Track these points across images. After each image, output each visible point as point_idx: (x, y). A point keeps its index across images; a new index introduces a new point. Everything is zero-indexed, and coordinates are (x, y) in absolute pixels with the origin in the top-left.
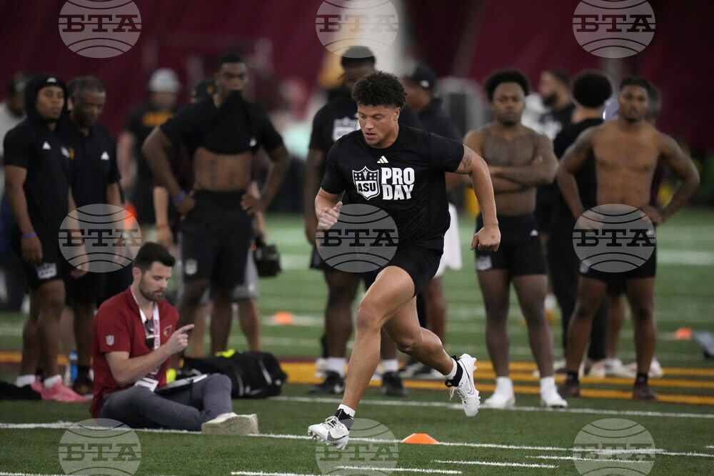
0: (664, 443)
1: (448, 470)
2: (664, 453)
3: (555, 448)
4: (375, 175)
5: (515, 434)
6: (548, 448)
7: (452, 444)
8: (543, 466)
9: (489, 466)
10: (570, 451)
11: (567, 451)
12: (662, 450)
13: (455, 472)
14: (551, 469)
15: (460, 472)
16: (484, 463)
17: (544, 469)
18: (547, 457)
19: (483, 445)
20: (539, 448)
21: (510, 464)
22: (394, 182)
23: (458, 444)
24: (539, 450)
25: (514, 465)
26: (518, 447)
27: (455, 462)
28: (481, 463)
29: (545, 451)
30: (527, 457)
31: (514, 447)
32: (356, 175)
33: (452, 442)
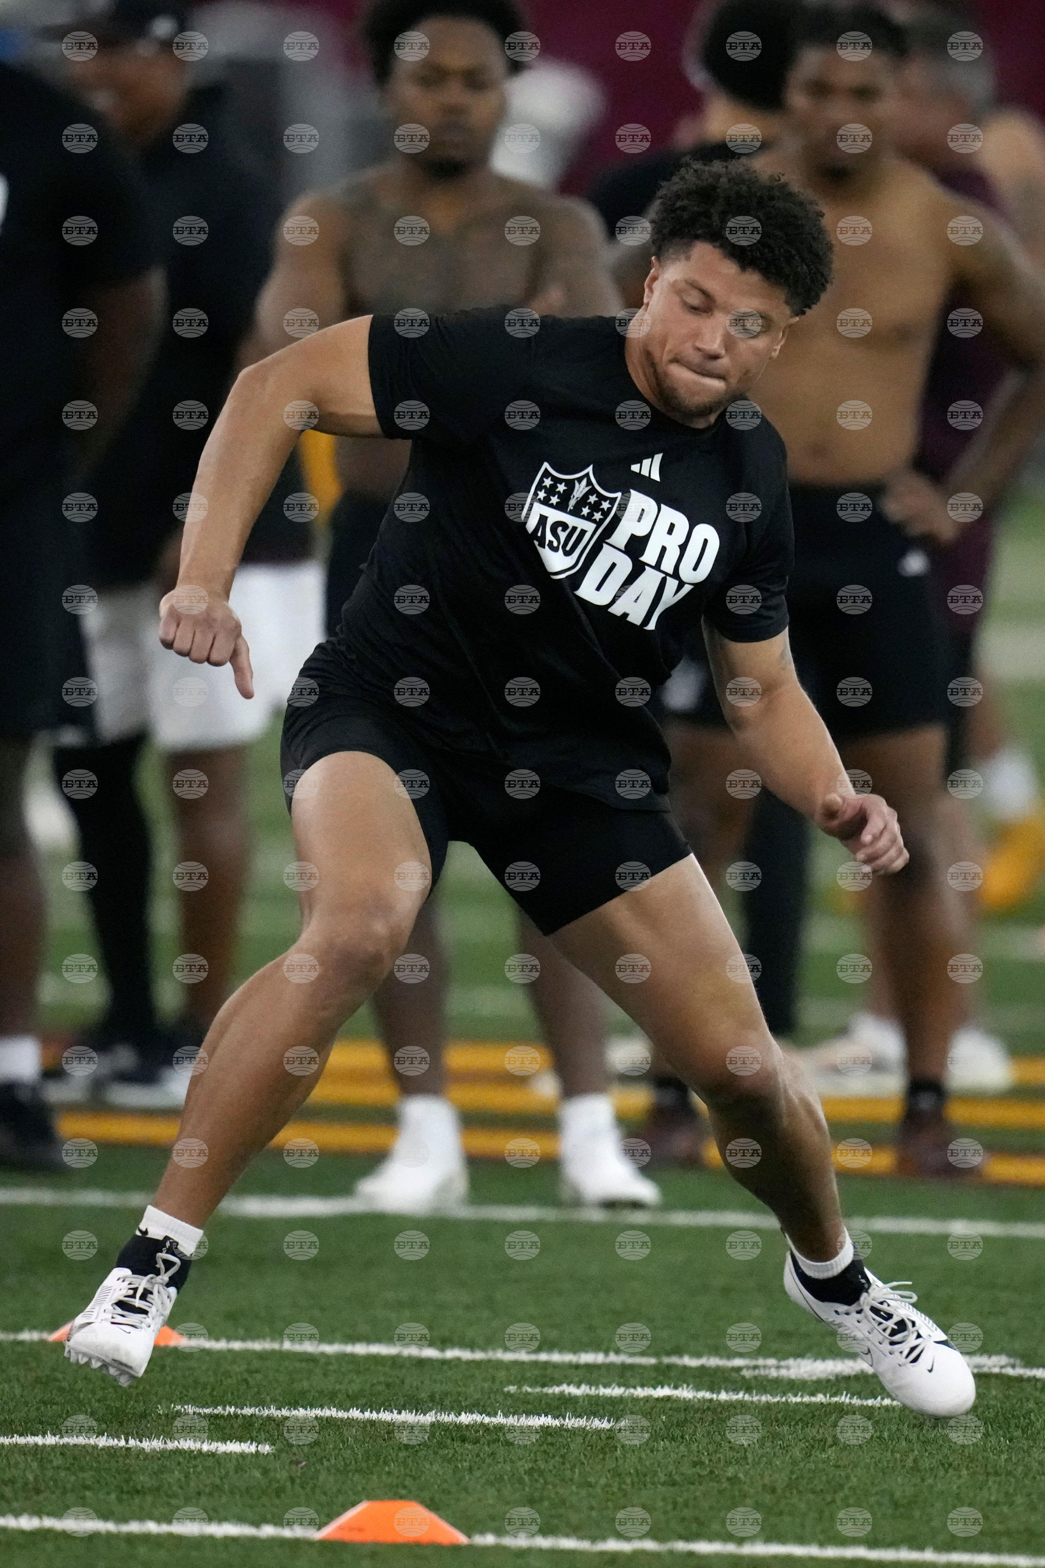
0: (1013, 1335)
1: (224, 1440)
2: (1010, 1371)
3: (613, 1358)
4: (605, 505)
5: (467, 1308)
6: (587, 1358)
7: (237, 1345)
8: (571, 1422)
9: (372, 1423)
10: (669, 1367)
11: (656, 1368)
12: (1003, 1360)
13: (248, 1448)
14: (598, 1432)
15: (266, 1449)
16: (355, 1413)
17: (573, 1432)
18: (583, 1390)
19: (349, 1349)
20: (556, 1357)
21: (448, 1418)
22: (650, 556)
23: (257, 1346)
24: (556, 1366)
25: (465, 1419)
26: (479, 1355)
27: (248, 1411)
28: (342, 1414)
29: (577, 1367)
30: (512, 1389)
31: (466, 1355)
32: (548, 482)
33: (237, 1338)
